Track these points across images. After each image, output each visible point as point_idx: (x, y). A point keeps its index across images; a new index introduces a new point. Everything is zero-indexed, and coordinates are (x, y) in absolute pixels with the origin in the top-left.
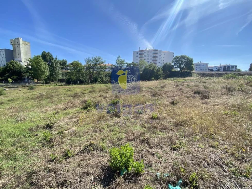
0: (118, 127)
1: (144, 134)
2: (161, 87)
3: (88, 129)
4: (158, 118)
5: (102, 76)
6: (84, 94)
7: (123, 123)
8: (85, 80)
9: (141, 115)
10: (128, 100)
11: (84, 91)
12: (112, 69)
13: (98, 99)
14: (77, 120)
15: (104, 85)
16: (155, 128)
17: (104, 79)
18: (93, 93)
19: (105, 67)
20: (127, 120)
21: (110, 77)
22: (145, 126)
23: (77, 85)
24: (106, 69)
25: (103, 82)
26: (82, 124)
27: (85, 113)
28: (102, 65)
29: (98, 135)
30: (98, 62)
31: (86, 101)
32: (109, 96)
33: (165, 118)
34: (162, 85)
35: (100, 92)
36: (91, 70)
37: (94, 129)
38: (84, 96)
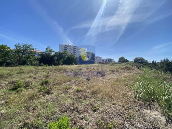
0: (51, 103)
1: (74, 104)
2: (79, 69)
3: (20, 110)
4: (81, 91)
5: (31, 59)
6: (11, 75)
7: (55, 99)
8: (12, 62)
9: (69, 90)
10: (57, 79)
11: (11, 72)
12: (41, 54)
13: (28, 80)
14: (5, 102)
15: (33, 67)
16: (80, 98)
17: (33, 62)
18: (22, 74)
19: (35, 53)
20: (58, 95)
21: (39, 61)
22: (73, 98)
23: (3, 66)
24: (36, 54)
25: (32, 64)
26: (12, 106)
27: (14, 94)
28: (33, 51)
29: (31, 114)
30: (28, 48)
31: (14, 82)
32: (39, 77)
33: (85, 90)
34: (80, 68)
35: (29, 73)
36: (21, 54)
37: (26, 109)
38: (11, 77)
